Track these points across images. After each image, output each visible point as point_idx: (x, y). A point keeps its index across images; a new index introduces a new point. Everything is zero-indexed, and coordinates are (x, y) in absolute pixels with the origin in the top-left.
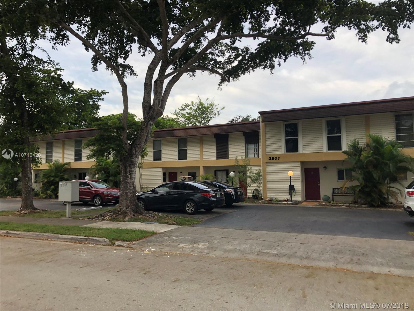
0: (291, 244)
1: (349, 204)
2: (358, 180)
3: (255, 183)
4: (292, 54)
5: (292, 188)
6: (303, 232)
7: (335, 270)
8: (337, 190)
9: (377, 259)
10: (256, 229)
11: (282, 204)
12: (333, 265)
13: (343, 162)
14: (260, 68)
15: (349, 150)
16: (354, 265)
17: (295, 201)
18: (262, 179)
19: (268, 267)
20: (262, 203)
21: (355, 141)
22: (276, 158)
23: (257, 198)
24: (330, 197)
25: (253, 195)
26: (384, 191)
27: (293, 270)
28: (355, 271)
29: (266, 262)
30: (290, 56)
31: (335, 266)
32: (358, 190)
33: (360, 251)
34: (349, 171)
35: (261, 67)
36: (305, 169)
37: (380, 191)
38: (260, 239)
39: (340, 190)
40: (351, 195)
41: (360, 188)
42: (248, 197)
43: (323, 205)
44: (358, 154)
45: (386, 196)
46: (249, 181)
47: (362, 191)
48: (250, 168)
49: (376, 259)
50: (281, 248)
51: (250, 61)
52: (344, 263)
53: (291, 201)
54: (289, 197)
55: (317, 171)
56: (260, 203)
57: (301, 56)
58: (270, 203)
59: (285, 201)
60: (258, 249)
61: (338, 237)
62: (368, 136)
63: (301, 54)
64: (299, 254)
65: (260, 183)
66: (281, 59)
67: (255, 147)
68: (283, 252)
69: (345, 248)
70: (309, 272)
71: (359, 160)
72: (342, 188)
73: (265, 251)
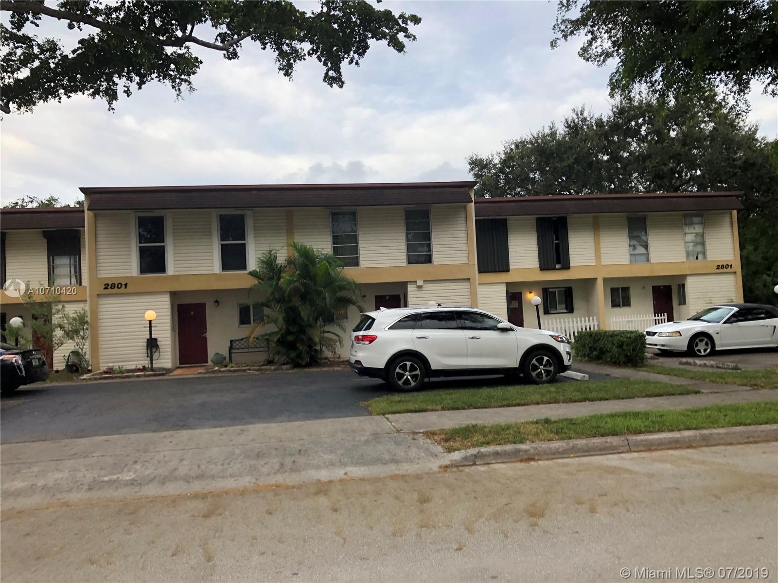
0: (162, 454)
1: (261, 366)
2: (275, 322)
3: (72, 338)
4: (153, 76)
5: (152, 344)
6: (184, 427)
7: (256, 490)
8: (237, 343)
9: (322, 455)
10: (81, 434)
11: (133, 376)
12: (250, 482)
13: (249, 291)
14: (83, 93)
15: (261, 269)
16: (287, 474)
17: (160, 369)
18: (89, 329)
19: (119, 513)
20: (90, 379)
21: (270, 253)
22: (119, 286)
23: (77, 371)
24: (225, 357)
25: (67, 366)
26: (317, 339)
27: (174, 507)
28: (290, 484)
29: (112, 501)
30: (149, 79)
31: (254, 483)
32: (275, 339)
33: (294, 447)
34: (259, 306)
35: (86, 92)
36: (179, 305)
37: (311, 339)
38: (94, 455)
39: (242, 342)
40: (261, 349)
41: (279, 336)
42: (55, 369)
43: (214, 372)
44: (276, 278)
45: (318, 348)
46: (59, 335)
47: (281, 342)
48: (60, 307)
49: (322, 457)
50: (143, 465)
51: (59, 74)
52: (269, 474)
53: (152, 369)
54: (146, 363)
55: (200, 308)
56: (84, 379)
57: (173, 83)
58: (108, 378)
59: (139, 370)
60: (89, 476)
61: (251, 427)
62: (291, 246)
63: (172, 79)
64: (183, 471)
65: (83, 338)
66: (131, 81)
67: (72, 262)
68: (148, 472)
69: (267, 445)
70: (208, 504)
71: (277, 288)
72: (248, 338)
73: (106, 479)
